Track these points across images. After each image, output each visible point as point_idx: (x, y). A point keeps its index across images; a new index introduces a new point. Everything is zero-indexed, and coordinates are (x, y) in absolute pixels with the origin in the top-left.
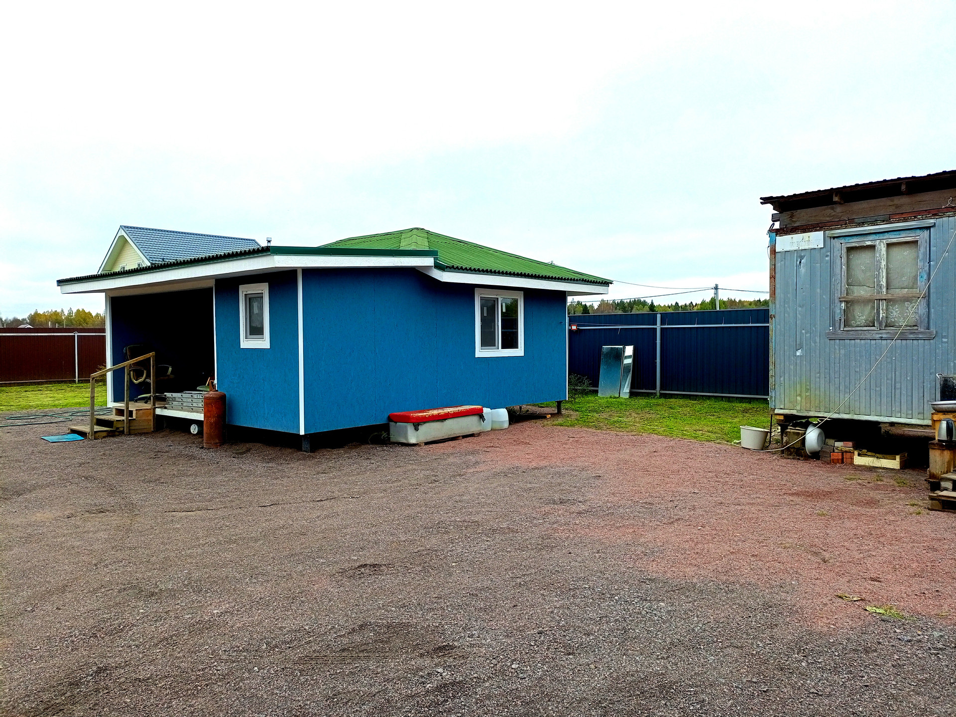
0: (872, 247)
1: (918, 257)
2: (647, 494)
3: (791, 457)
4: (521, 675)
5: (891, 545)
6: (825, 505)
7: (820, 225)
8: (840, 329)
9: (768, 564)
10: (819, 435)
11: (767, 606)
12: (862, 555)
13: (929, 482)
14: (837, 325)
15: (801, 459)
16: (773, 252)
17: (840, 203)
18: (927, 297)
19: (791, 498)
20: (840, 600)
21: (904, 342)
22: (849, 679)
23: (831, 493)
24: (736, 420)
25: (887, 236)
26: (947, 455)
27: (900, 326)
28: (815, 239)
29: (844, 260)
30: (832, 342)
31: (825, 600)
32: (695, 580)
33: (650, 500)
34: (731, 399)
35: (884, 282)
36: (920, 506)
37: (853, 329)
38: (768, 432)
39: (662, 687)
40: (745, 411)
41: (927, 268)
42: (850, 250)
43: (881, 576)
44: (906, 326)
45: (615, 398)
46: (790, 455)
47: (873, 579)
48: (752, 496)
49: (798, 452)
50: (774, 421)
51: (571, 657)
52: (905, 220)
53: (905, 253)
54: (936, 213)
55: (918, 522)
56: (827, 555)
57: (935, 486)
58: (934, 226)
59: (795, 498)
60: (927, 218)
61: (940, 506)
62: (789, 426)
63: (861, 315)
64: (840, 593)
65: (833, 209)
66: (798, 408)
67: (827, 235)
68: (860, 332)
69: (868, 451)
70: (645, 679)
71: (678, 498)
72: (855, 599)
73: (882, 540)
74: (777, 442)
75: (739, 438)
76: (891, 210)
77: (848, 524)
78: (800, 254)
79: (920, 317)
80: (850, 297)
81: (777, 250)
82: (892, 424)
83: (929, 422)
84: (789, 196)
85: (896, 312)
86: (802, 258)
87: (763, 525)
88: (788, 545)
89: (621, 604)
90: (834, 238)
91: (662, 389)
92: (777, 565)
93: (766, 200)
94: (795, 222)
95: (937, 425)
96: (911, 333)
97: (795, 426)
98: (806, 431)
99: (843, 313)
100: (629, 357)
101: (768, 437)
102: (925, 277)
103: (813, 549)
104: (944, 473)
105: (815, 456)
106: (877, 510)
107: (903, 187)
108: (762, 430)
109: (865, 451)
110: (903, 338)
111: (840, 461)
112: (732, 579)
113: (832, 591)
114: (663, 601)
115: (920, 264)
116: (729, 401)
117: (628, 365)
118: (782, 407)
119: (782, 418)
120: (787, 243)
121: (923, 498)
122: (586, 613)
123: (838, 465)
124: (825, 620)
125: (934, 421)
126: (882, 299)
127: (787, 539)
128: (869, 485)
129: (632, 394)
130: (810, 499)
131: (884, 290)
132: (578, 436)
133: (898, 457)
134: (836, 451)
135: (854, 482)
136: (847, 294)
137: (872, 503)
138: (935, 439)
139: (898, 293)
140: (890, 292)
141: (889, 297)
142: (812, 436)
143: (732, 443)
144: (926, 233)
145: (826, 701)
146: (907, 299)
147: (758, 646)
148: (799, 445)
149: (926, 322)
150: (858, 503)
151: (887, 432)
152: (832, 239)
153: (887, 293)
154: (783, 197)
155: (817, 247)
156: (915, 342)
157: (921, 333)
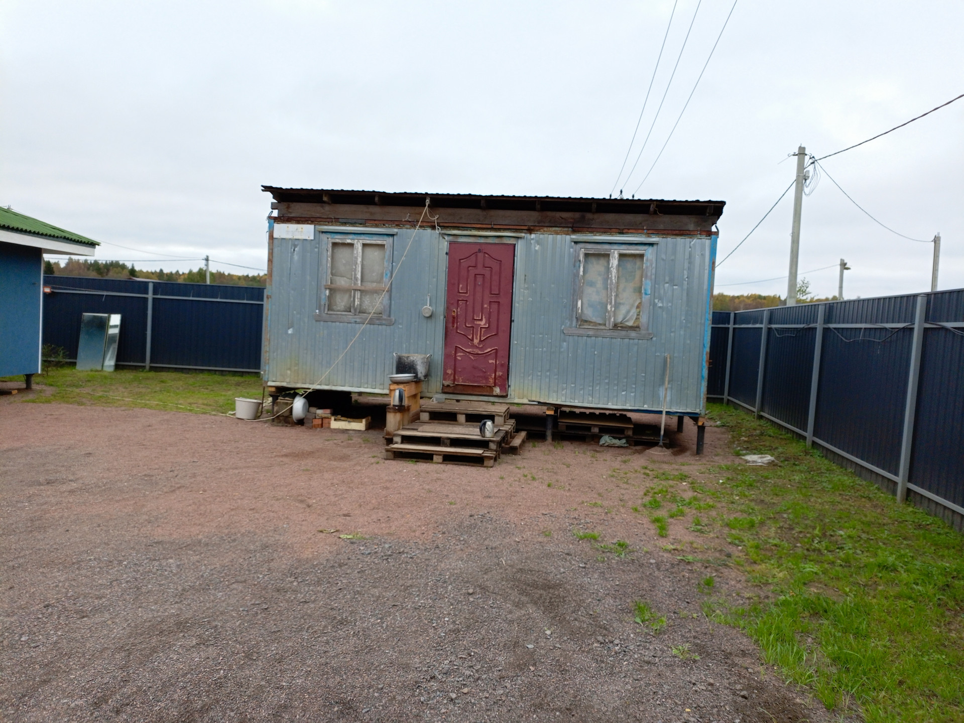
0: (351, 245)
1: (384, 257)
2: (146, 467)
3: (281, 424)
4: (33, 645)
5: (358, 488)
6: (309, 463)
7: (312, 219)
8: (324, 311)
9: (263, 515)
10: (304, 404)
11: (265, 547)
12: (337, 498)
13: (386, 439)
14: (322, 308)
15: (289, 425)
16: (271, 237)
17: (328, 203)
18: (390, 291)
19: (281, 459)
20: (321, 534)
21: (372, 326)
22: (328, 587)
23: (313, 452)
24: (230, 393)
25: (363, 237)
26: (398, 416)
27: (370, 313)
28: (306, 231)
29: (329, 253)
30: (318, 323)
31: (310, 536)
32: (200, 537)
33: (148, 472)
34: (224, 373)
35: (359, 276)
36: (379, 458)
37: (335, 313)
38: (260, 403)
39: (179, 624)
40: (238, 384)
41: (390, 268)
42: (335, 245)
43: (350, 512)
44: (374, 313)
45: (97, 371)
46: (280, 422)
47: (345, 515)
48: (248, 460)
49: (286, 420)
50: (266, 393)
51: (85, 619)
52: (377, 226)
53: (376, 254)
54: (399, 224)
55: (377, 469)
56: (310, 502)
57: (390, 441)
58: (396, 234)
59: (285, 460)
60: (392, 227)
61: (392, 457)
62: (279, 396)
63: (341, 302)
64: (320, 529)
65: (322, 207)
66: (288, 380)
67: (316, 229)
68: (340, 316)
69: (342, 416)
70: (162, 621)
71: (178, 468)
72: (332, 531)
73: (351, 485)
74: (268, 412)
75: (234, 409)
76: (367, 216)
77: (326, 475)
78: (295, 242)
79: (384, 307)
80: (333, 286)
81: (275, 236)
82: (360, 394)
83: (386, 391)
84: (287, 189)
85: (367, 301)
86: (295, 246)
87: (258, 483)
88: (279, 497)
89: (130, 568)
90: (323, 232)
91: (152, 361)
92: (272, 514)
93: (267, 189)
94: (290, 213)
95: (393, 393)
96: (378, 319)
97: (285, 396)
98: (293, 400)
99: (327, 299)
100: (115, 326)
101: (260, 408)
102: (389, 275)
103: (300, 498)
104: (396, 431)
105: (301, 422)
106: (348, 463)
107: (376, 199)
108: (256, 401)
109: (339, 417)
110: (371, 323)
111: (320, 426)
112: (233, 531)
113: (315, 527)
114: (171, 558)
115: (386, 264)
116: (222, 375)
117: (113, 336)
118: (274, 379)
119: (273, 389)
120: (284, 231)
121: (380, 450)
122: (94, 581)
123: (318, 429)
124: (310, 550)
125: (391, 390)
126: (358, 290)
127: (279, 493)
128: (342, 444)
129: (118, 367)
130: (296, 458)
131: (359, 282)
132: (57, 413)
133: (364, 421)
134: (317, 417)
135: (331, 442)
136: (331, 283)
137: (345, 458)
138: (390, 405)
139: (370, 286)
140: (364, 284)
141: (363, 288)
142: (298, 405)
143: (228, 415)
144: (391, 239)
145: (312, 606)
146: (376, 292)
147: (258, 578)
148: (287, 414)
149: (388, 311)
150: (334, 458)
151: (356, 401)
152: (321, 234)
153: (361, 284)
154: (281, 189)
155: (308, 238)
156: (380, 327)
157: (385, 320)
